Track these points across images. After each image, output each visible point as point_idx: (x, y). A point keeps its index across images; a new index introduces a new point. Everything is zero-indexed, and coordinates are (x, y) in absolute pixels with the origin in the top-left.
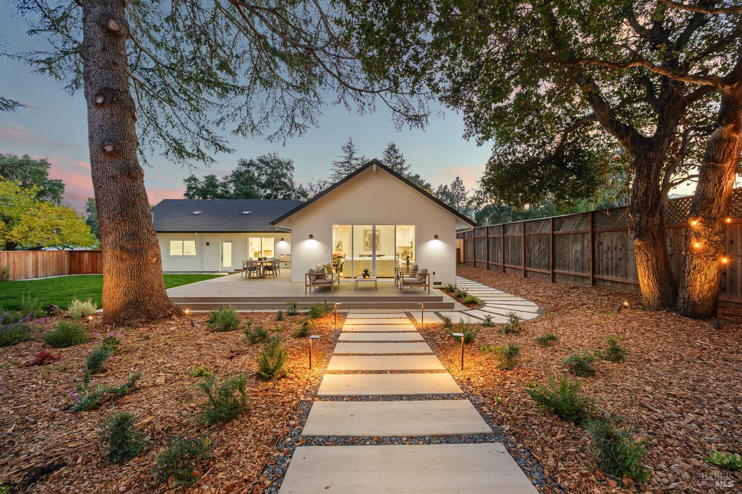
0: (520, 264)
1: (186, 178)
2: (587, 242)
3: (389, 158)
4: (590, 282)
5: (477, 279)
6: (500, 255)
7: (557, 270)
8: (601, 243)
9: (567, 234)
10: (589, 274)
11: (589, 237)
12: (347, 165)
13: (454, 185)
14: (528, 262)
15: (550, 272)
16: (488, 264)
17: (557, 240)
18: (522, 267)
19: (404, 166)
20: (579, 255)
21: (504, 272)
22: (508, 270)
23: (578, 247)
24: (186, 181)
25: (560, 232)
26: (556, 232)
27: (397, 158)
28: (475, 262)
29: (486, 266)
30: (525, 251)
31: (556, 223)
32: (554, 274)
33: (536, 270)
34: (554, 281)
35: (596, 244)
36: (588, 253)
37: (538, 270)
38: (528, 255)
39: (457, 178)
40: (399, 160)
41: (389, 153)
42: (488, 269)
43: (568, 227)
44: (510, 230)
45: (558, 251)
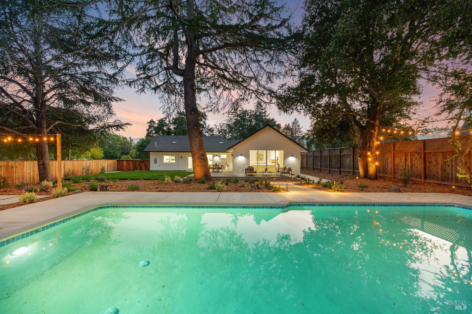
0: (327, 168)
1: (149, 121)
2: (352, 158)
3: (258, 109)
4: (352, 173)
5: (309, 174)
6: (319, 164)
7: (342, 170)
8: (356, 159)
9: (345, 155)
10: (352, 170)
11: (352, 156)
12: (235, 114)
13: (294, 123)
14: (330, 167)
15: (339, 170)
16: (313, 168)
17: (341, 157)
18: (328, 169)
19: (266, 114)
20: (349, 163)
21: (321, 171)
22: (322, 170)
23: (349, 160)
24: (149, 123)
25: (342, 154)
26: (341, 154)
27: (262, 109)
28: (307, 167)
29: (312, 169)
30: (329, 162)
31: (341, 150)
32: (340, 171)
33: (333, 170)
34: (340, 174)
35: (354, 159)
36: (352, 162)
37: (334, 170)
38: (330, 163)
39: (296, 119)
40: (263, 111)
41: (258, 107)
42: (313, 170)
43: (345, 152)
44: (323, 152)
45: (342, 161)
